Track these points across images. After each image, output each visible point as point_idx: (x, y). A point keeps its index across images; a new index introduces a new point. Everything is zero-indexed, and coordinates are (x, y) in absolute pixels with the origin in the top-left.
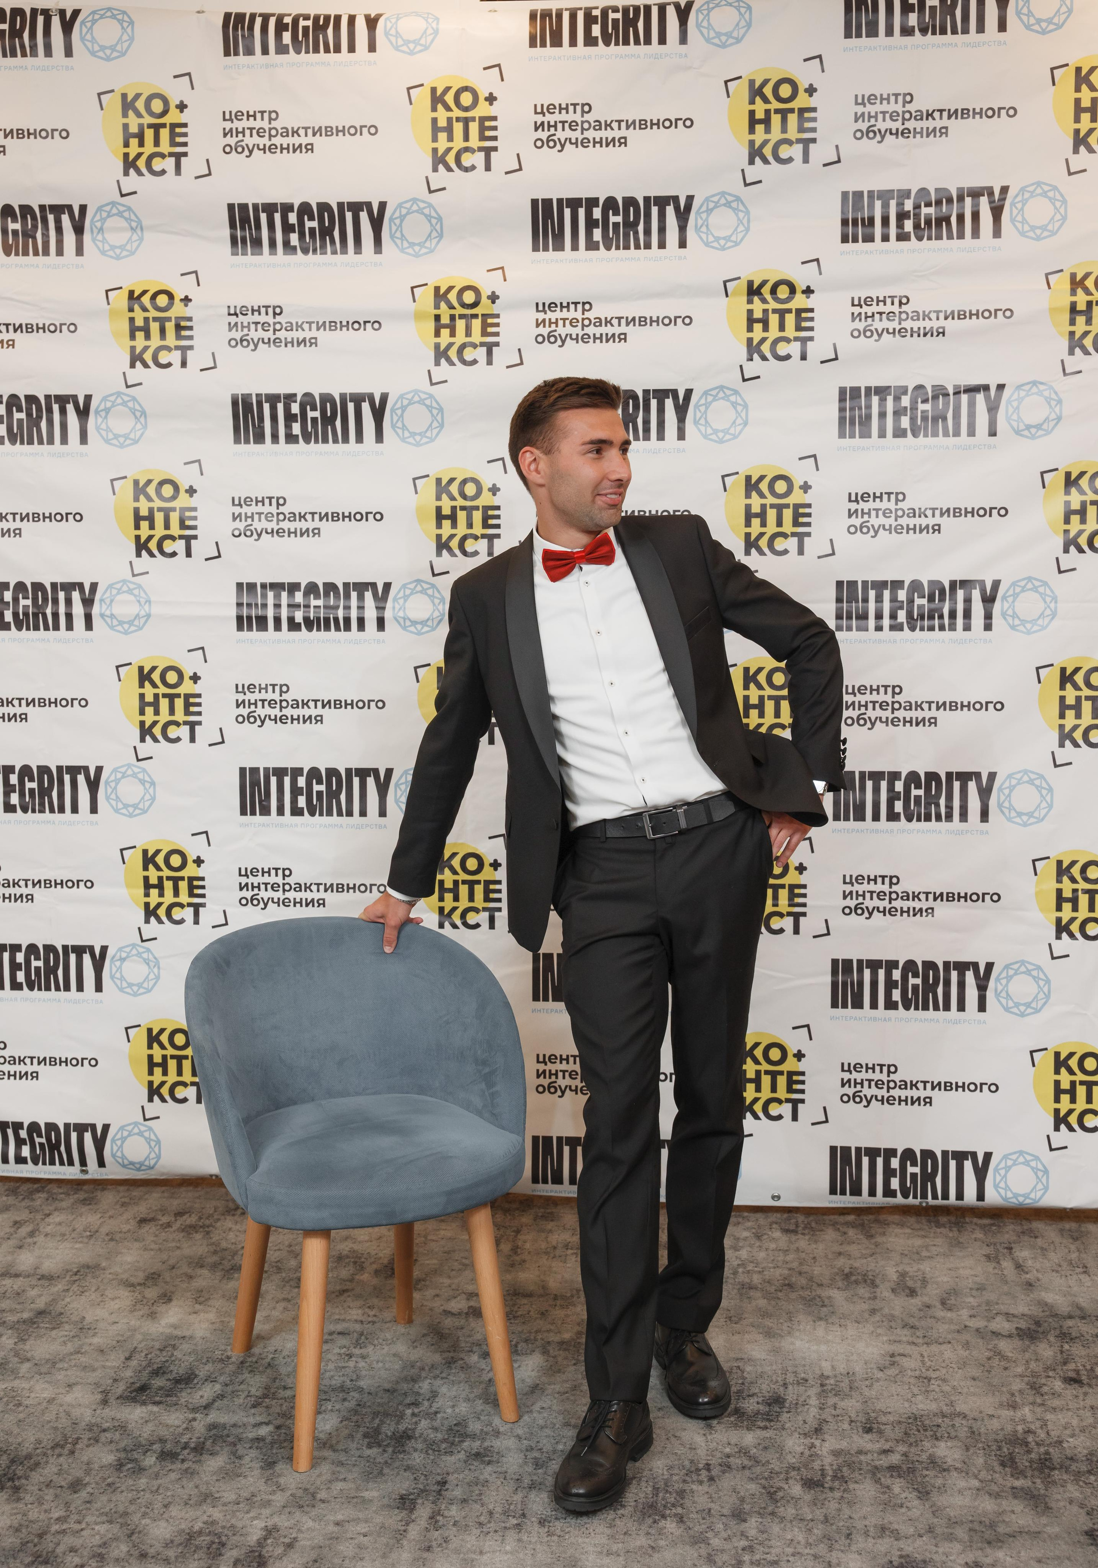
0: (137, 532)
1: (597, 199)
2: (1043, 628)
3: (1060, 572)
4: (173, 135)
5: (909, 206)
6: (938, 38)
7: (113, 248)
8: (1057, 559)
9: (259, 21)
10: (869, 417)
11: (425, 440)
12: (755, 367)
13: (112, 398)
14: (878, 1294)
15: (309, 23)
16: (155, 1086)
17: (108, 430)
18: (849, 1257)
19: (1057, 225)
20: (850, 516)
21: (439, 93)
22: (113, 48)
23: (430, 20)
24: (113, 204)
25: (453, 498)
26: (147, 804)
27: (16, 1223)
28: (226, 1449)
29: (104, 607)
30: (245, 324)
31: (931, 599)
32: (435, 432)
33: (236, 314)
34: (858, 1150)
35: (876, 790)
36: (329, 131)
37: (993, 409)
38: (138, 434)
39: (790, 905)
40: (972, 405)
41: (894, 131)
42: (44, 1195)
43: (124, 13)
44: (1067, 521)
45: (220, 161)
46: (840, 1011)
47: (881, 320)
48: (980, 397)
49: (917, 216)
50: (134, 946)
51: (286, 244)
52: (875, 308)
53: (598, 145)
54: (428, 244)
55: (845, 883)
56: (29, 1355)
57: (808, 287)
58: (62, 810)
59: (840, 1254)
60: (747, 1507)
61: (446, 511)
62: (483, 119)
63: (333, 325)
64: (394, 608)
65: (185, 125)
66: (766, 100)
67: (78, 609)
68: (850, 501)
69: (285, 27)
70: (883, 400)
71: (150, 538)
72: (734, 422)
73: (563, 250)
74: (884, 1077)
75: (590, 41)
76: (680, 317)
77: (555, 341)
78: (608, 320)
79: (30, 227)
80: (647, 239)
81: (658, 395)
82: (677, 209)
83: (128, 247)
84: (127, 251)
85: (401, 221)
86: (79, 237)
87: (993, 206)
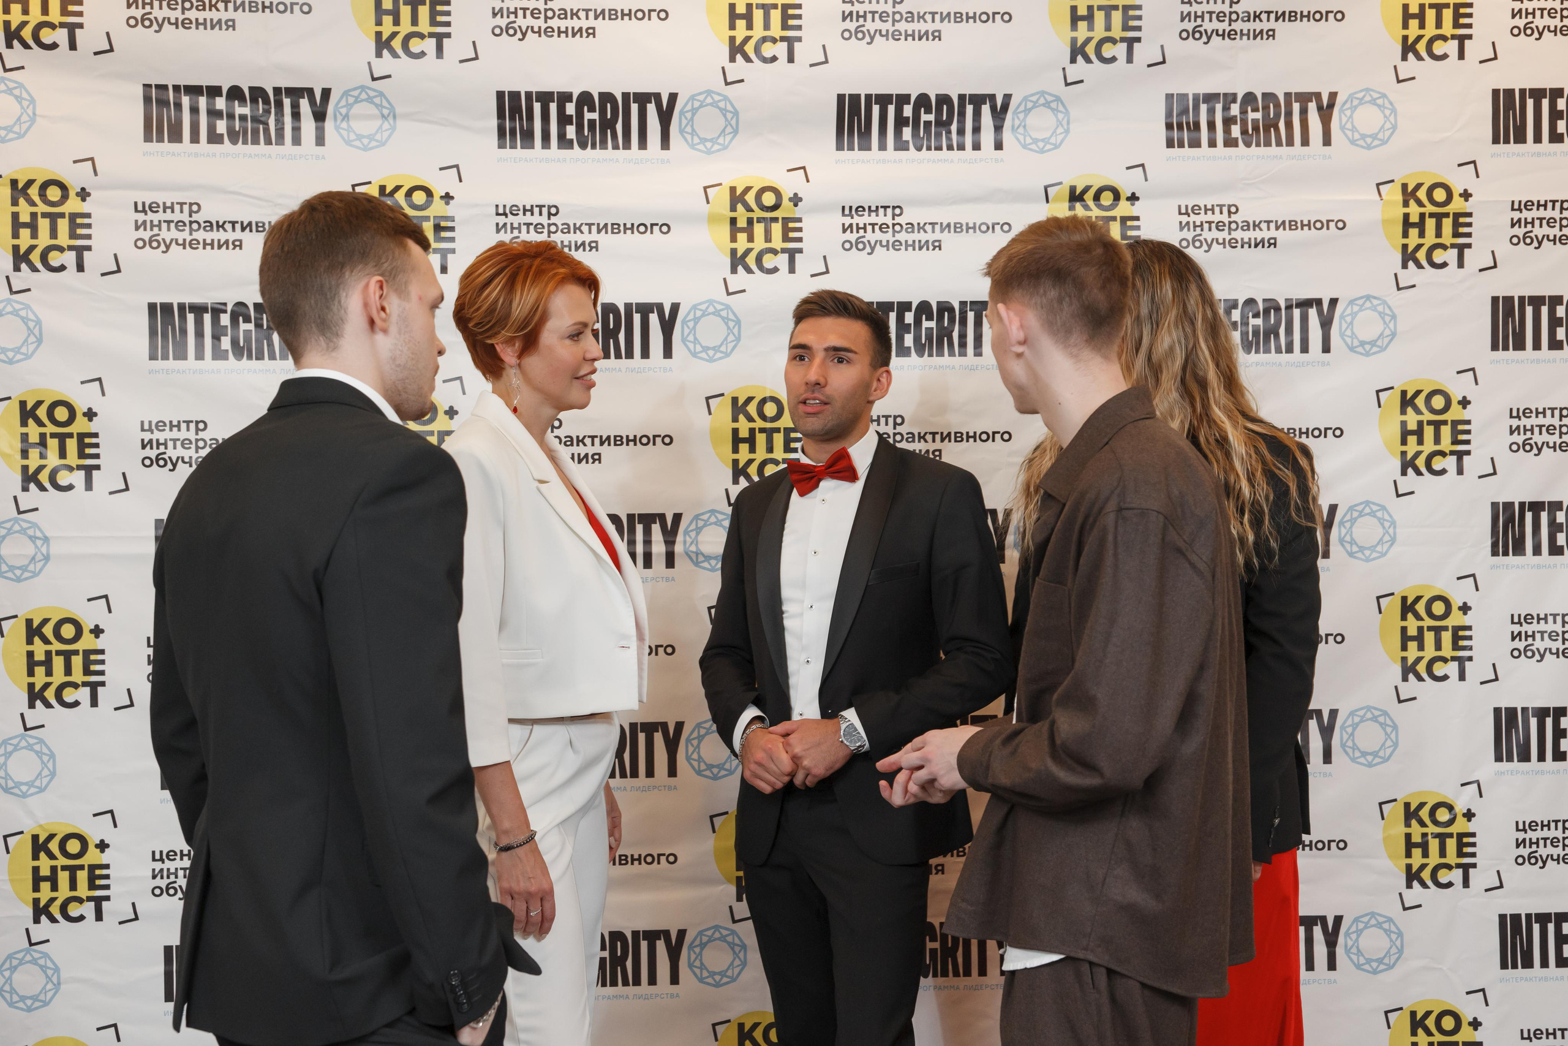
1: (909, 96)
2: (1383, 555)
3: (1398, 496)
7: (360, 137)
8: (1395, 482)
11: (719, 355)
19: (1388, 133)
24: (363, 88)
25: (750, 419)
30: (516, 225)
32: (730, 346)
33: (505, 214)
36: (613, 15)
41: (1220, 32)
44: (1404, 442)
45: (488, 44)
47: (1210, 230)
48: (1313, 312)
49: (1244, 122)
51: (562, 136)
52: (1202, 218)
53: (909, 38)
54: (721, 140)
57: (1133, 194)
61: (744, 433)
62: (786, 7)
63: (616, 228)
64: (685, 542)
73: (869, 149)
76: (998, 224)
77: (864, 249)
78: (921, 225)
79: (261, 111)
80: (961, 139)
81: (975, 307)
82: (993, 108)
83: (378, 137)
84: (377, 141)
85: (693, 115)
86: (320, 124)
87: (1322, 112)
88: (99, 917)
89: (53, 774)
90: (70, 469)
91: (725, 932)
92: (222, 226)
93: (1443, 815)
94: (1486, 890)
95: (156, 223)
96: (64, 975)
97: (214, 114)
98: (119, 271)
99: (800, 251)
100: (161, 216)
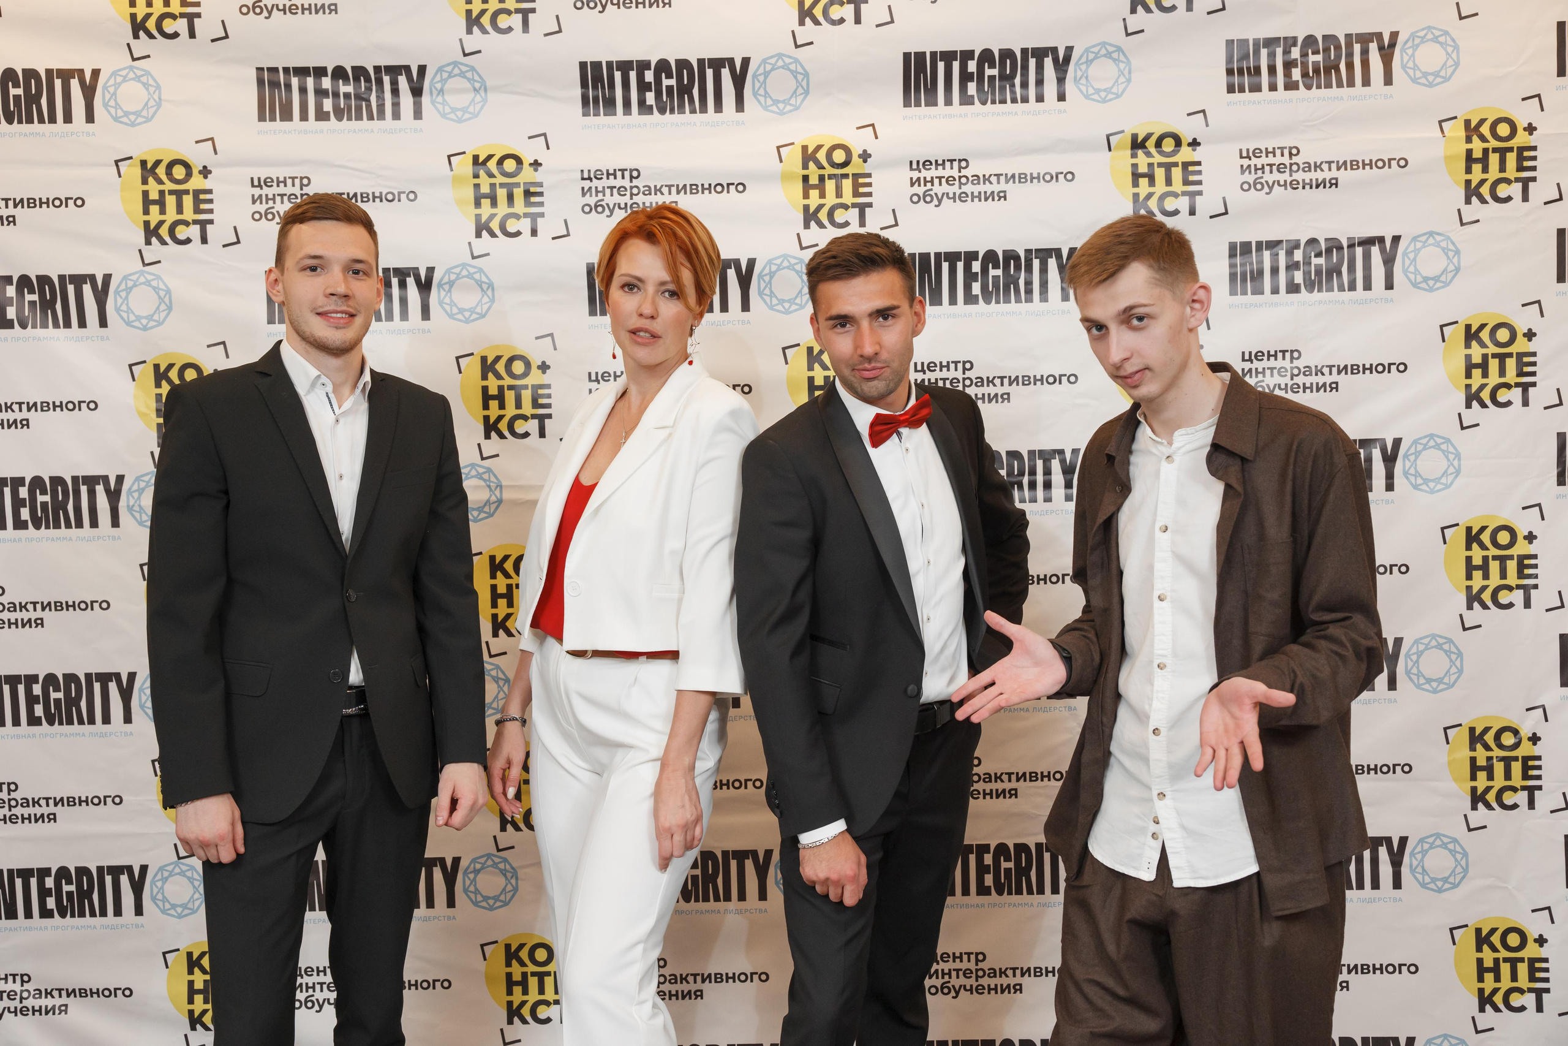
0: (486, 413)
1: (973, 52)
2: (1448, 487)
3: (1463, 428)
5: (1295, 53)
7: (454, 110)
8: (1460, 415)
10: (1261, 272)
11: (794, 307)
13: (457, 270)
16: (515, 1007)
17: (453, 304)
19: (1450, 70)
24: (455, 64)
25: (825, 367)
26: (503, 702)
30: (600, 189)
32: (805, 297)
33: (590, 179)
37: (1389, 261)
38: (485, 307)
40: (1367, 257)
44: (1468, 375)
45: (571, 17)
47: (1271, 172)
48: (1375, 250)
49: (1304, 65)
50: (489, 856)
51: (642, 102)
52: (1264, 160)
54: (793, 101)
57: (1195, 140)
61: (819, 381)
68: (1243, 360)
70: (1275, 257)
71: (500, 418)
73: (936, 105)
76: (1062, 173)
77: (931, 201)
78: (987, 177)
79: (363, 89)
80: (1024, 92)
81: (1040, 255)
82: (1056, 60)
83: (471, 109)
84: (470, 113)
85: (766, 78)
86: (417, 99)
87: (1383, 52)
93: (1508, 739)
94: (1552, 812)
95: (270, 196)
97: (321, 93)
98: (238, 242)
99: (870, 205)
100: (275, 190)
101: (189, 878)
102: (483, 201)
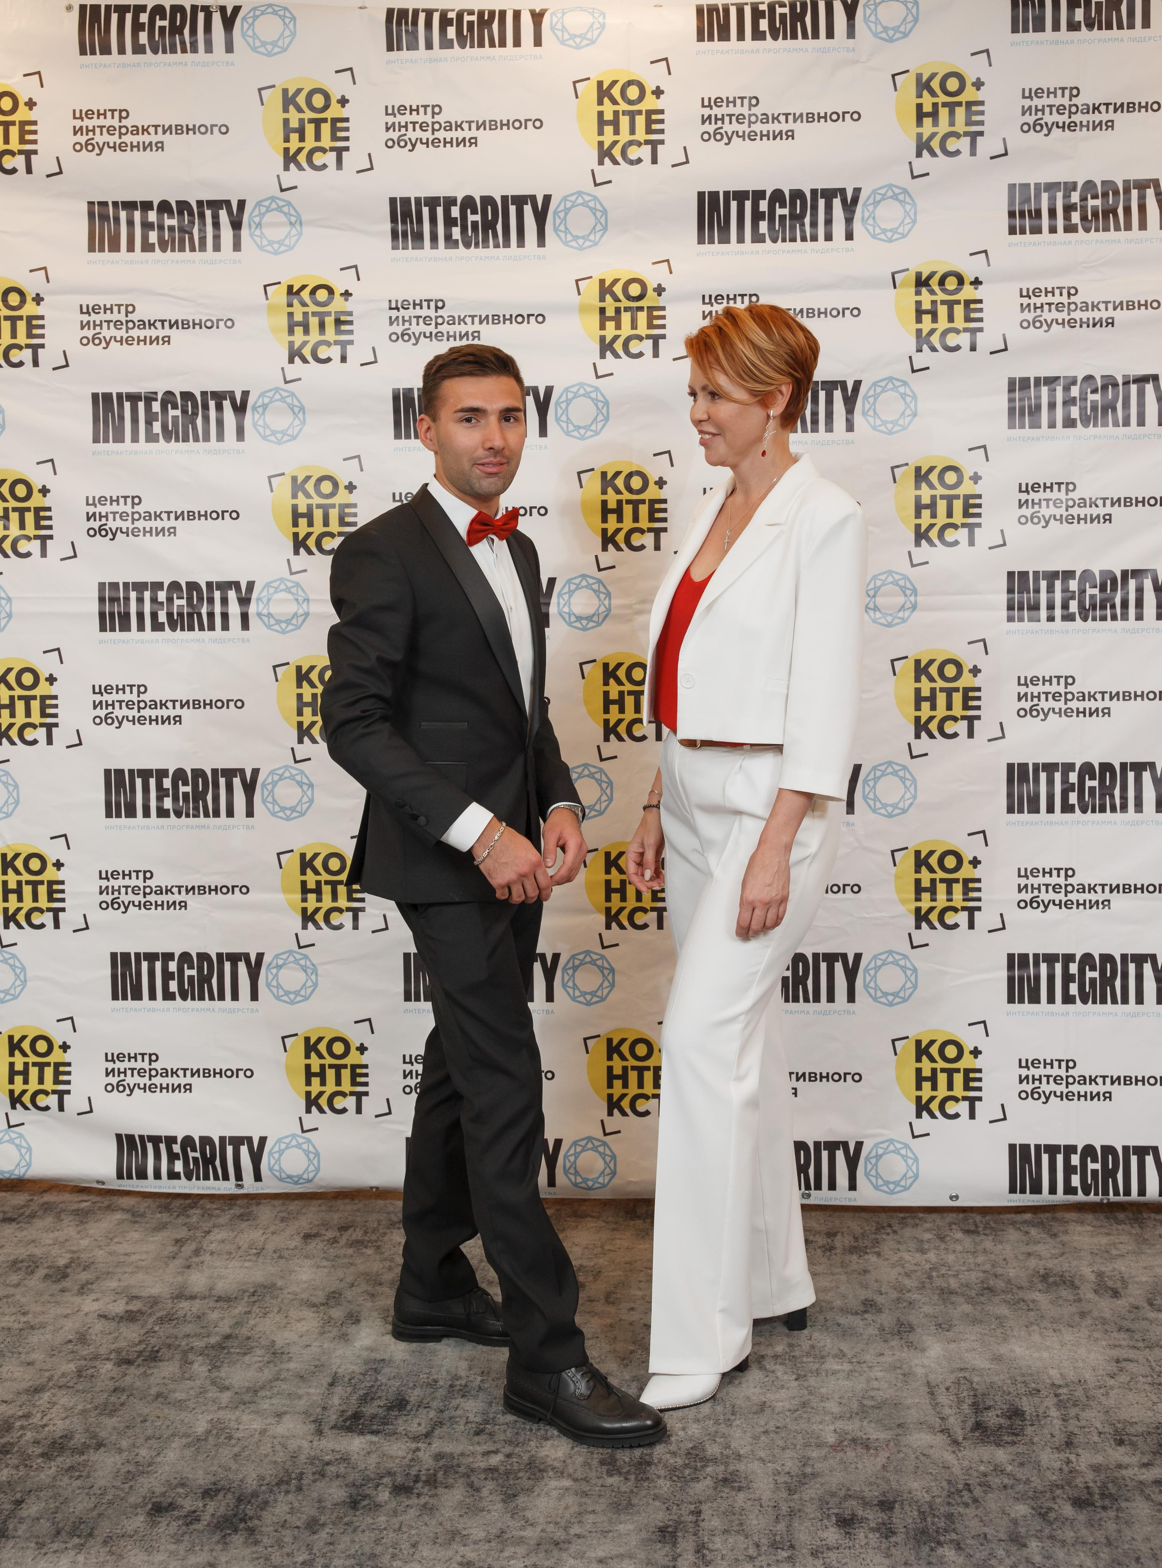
0: (296, 530)
1: (764, 192)
4: (334, 130)
5: (1075, 198)
6: (1105, 33)
7: (271, 243)
9: (422, 17)
10: (1038, 407)
11: (589, 433)
12: (923, 359)
13: (270, 394)
14: (1082, 1296)
15: (474, 18)
16: (313, 1096)
17: (266, 426)
18: (1040, 1258)
20: (1020, 506)
21: (605, 86)
22: (274, 44)
23: (596, 15)
24: (273, 199)
25: (618, 492)
26: (305, 806)
27: (177, 1241)
28: (461, 1481)
29: (261, 606)
30: (407, 318)
31: (1103, 589)
32: (600, 425)
33: (397, 309)
34: (1038, 1147)
35: (1050, 782)
36: (494, 125)
38: (296, 430)
39: (964, 900)
40: (1141, 394)
41: (1061, 125)
42: (198, 1211)
43: (285, 9)
45: (382, 156)
46: (1016, 1007)
47: (1050, 311)
48: (1149, 388)
49: (1084, 209)
50: (291, 952)
51: (448, 237)
52: (1043, 299)
53: (765, 138)
54: (592, 237)
55: (1019, 876)
56: (227, 1383)
57: (977, 279)
58: (217, 814)
59: (1029, 1254)
60: (1022, 1530)
61: (612, 505)
62: (649, 113)
64: (559, 604)
65: (347, 120)
66: (933, 93)
67: (234, 609)
68: (1020, 491)
69: (450, 22)
70: (1052, 391)
71: (309, 535)
72: (903, 413)
73: (729, 242)
74: (1063, 1072)
75: (758, 35)
79: (186, 222)
80: (814, 231)
81: (826, 386)
82: (844, 201)
83: (287, 242)
84: (286, 246)
85: (566, 214)
86: (237, 232)
88: (57, 925)
89: (17, 802)
90: (28, 538)
91: (595, 957)
92: (153, 324)
95: (98, 323)
96: (29, 975)
97: (147, 226)
98: (67, 365)
100: (102, 317)
101: (11, 966)
102: (296, 328)
